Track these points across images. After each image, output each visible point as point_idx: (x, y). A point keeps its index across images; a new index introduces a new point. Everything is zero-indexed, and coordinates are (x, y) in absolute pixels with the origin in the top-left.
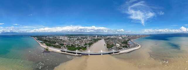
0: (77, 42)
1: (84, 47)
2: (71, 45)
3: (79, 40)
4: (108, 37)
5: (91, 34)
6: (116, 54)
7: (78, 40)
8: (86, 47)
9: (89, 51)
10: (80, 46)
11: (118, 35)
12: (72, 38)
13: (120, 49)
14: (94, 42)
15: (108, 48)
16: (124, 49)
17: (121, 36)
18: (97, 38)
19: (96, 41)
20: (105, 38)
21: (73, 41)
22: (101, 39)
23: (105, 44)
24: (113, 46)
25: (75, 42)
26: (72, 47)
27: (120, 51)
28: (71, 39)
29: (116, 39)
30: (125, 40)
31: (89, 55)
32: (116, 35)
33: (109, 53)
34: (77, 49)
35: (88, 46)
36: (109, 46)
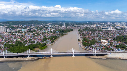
0: (29, 36)
1: (42, 43)
2: (16, 42)
3: (32, 32)
4: (86, 26)
5: (54, 21)
6: (99, 57)
7: (29, 31)
8: (45, 45)
9: (51, 51)
10: (34, 42)
11: (106, 23)
12: (17, 28)
13: (108, 49)
14: (59, 34)
15: (85, 46)
16: (118, 51)
17: (113, 24)
18: (65, 27)
19: (63, 32)
20: (79, 28)
21: (19, 34)
22: (72, 30)
23: (80, 39)
24: (93, 42)
25: (24, 37)
26: (19, 45)
27: (107, 52)
28: (14, 31)
29: (101, 30)
30: (123, 33)
31: (51, 57)
32: (102, 22)
33: (86, 55)
34: (29, 48)
35: (49, 41)
36: (87, 43)
